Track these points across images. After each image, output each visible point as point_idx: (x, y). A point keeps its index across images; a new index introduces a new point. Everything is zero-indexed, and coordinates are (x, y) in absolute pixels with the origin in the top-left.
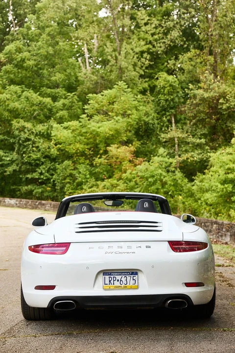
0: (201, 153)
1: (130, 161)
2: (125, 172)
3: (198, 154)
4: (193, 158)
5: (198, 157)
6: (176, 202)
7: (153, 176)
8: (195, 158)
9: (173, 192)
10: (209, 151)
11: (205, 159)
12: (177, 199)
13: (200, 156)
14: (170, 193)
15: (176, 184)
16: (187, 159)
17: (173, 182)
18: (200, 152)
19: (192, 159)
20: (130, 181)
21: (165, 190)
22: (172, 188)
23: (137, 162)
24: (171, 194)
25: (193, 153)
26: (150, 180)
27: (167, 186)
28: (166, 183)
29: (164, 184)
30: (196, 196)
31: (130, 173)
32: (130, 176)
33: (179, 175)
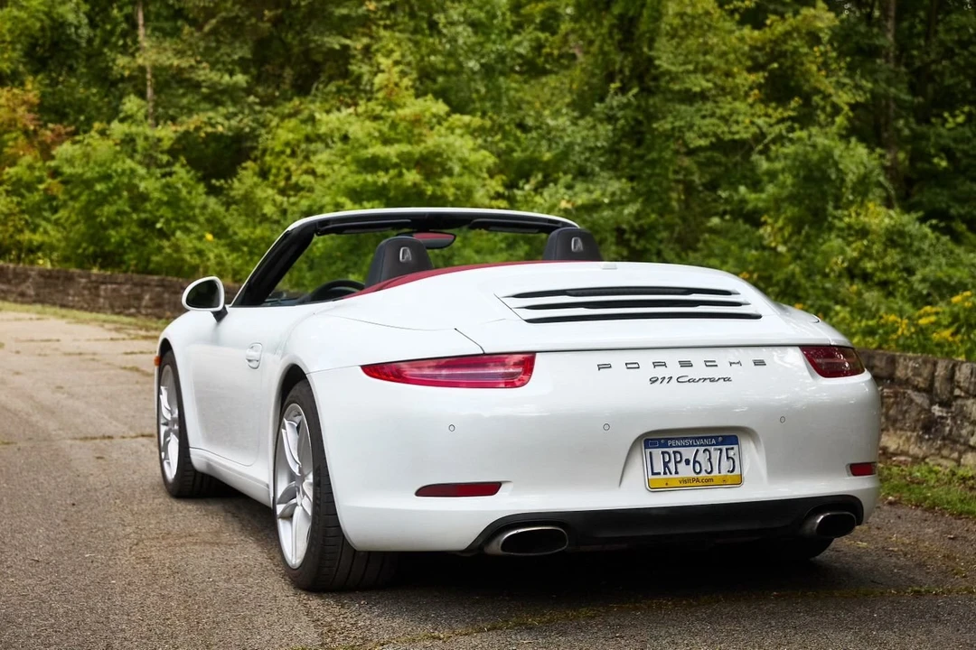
0: (235, 115)
1: (26, 132)
2: (13, 164)
3: (228, 117)
4: (213, 126)
5: (226, 123)
6: (177, 248)
7: (106, 177)
8: (220, 129)
9: (168, 222)
10: (257, 108)
11: (247, 130)
12: (180, 243)
13: (234, 122)
14: (159, 226)
15: (174, 202)
16: (198, 129)
17: (166, 193)
18: (231, 109)
19: (209, 130)
20: (30, 187)
21: (143, 216)
22: (165, 211)
23: (47, 134)
24: (161, 230)
25: (211, 114)
26: (99, 187)
27: (148, 206)
28: (144, 197)
29: (139, 199)
30: (235, 233)
31: (31, 167)
32: (27, 176)
33: (182, 173)
